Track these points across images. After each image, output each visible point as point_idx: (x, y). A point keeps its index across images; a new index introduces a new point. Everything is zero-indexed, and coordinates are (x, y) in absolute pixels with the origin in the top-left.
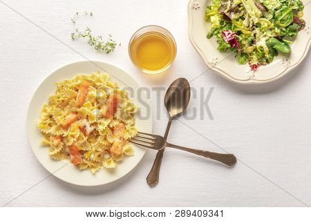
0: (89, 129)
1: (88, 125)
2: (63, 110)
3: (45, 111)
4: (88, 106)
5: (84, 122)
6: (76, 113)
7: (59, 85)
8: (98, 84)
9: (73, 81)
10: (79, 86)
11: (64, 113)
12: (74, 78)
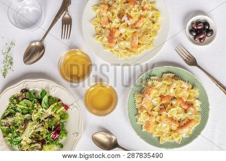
0: (125, 18)
1: (126, 21)
2: (146, 29)
3: (158, 26)
4: (129, 34)
5: (130, 22)
6: (136, 28)
7: (152, 45)
8: (125, 51)
9: (143, 49)
10: (138, 47)
11: (145, 26)
12: (143, 52)
